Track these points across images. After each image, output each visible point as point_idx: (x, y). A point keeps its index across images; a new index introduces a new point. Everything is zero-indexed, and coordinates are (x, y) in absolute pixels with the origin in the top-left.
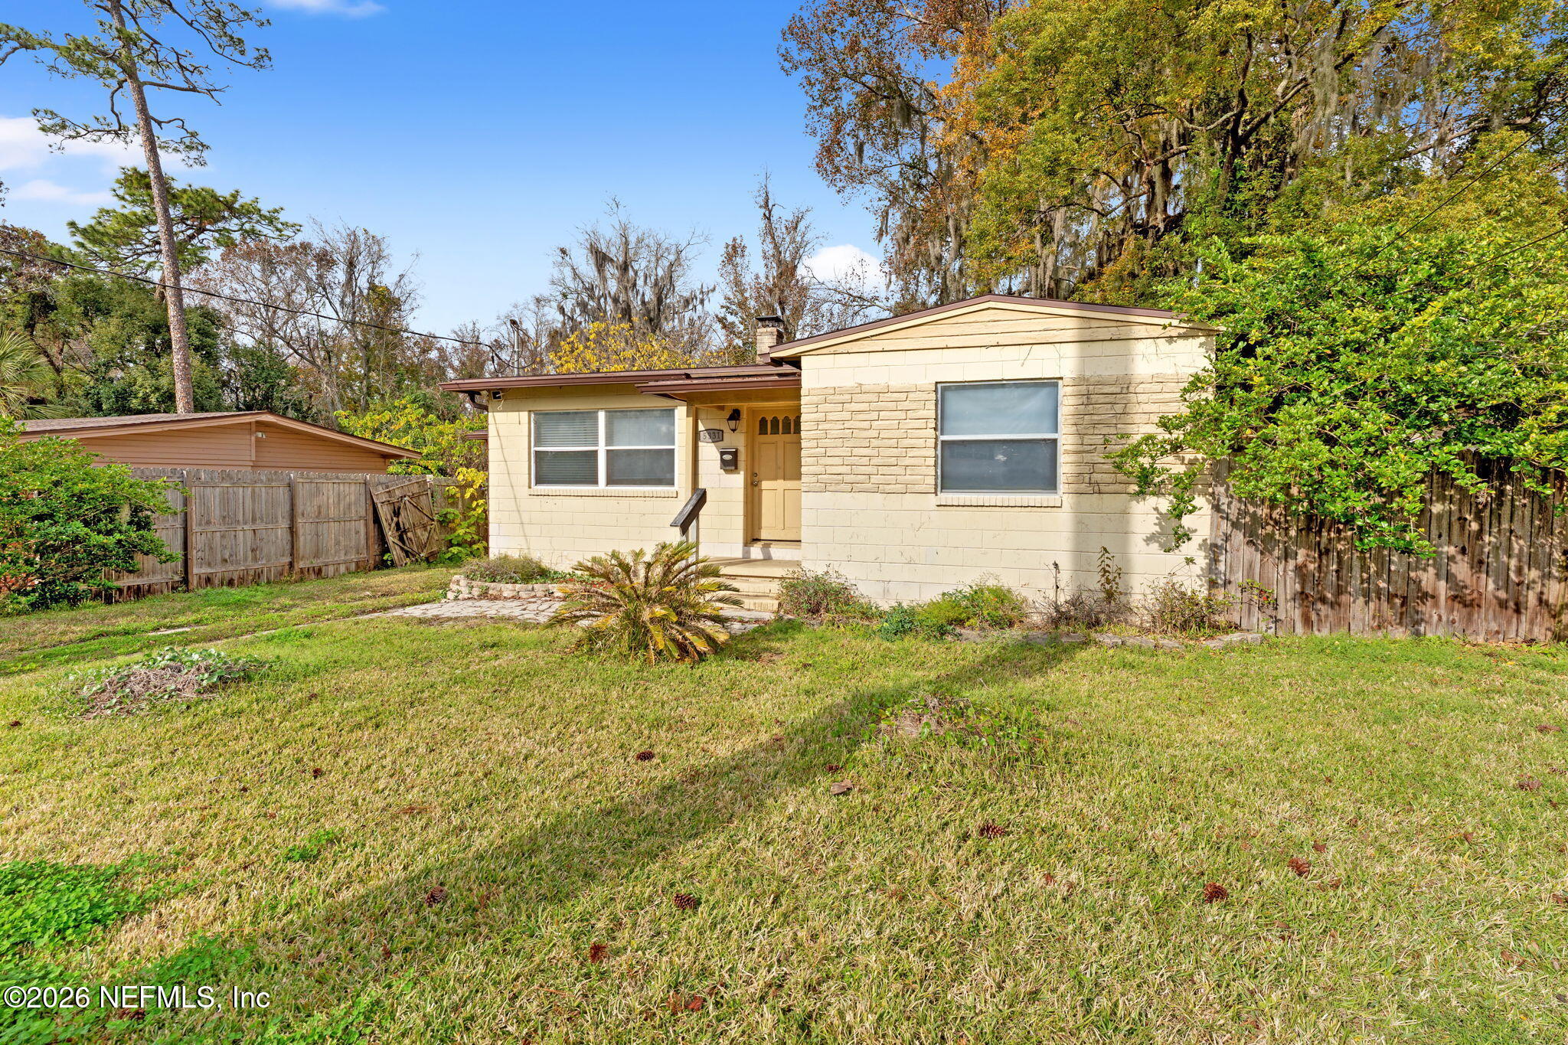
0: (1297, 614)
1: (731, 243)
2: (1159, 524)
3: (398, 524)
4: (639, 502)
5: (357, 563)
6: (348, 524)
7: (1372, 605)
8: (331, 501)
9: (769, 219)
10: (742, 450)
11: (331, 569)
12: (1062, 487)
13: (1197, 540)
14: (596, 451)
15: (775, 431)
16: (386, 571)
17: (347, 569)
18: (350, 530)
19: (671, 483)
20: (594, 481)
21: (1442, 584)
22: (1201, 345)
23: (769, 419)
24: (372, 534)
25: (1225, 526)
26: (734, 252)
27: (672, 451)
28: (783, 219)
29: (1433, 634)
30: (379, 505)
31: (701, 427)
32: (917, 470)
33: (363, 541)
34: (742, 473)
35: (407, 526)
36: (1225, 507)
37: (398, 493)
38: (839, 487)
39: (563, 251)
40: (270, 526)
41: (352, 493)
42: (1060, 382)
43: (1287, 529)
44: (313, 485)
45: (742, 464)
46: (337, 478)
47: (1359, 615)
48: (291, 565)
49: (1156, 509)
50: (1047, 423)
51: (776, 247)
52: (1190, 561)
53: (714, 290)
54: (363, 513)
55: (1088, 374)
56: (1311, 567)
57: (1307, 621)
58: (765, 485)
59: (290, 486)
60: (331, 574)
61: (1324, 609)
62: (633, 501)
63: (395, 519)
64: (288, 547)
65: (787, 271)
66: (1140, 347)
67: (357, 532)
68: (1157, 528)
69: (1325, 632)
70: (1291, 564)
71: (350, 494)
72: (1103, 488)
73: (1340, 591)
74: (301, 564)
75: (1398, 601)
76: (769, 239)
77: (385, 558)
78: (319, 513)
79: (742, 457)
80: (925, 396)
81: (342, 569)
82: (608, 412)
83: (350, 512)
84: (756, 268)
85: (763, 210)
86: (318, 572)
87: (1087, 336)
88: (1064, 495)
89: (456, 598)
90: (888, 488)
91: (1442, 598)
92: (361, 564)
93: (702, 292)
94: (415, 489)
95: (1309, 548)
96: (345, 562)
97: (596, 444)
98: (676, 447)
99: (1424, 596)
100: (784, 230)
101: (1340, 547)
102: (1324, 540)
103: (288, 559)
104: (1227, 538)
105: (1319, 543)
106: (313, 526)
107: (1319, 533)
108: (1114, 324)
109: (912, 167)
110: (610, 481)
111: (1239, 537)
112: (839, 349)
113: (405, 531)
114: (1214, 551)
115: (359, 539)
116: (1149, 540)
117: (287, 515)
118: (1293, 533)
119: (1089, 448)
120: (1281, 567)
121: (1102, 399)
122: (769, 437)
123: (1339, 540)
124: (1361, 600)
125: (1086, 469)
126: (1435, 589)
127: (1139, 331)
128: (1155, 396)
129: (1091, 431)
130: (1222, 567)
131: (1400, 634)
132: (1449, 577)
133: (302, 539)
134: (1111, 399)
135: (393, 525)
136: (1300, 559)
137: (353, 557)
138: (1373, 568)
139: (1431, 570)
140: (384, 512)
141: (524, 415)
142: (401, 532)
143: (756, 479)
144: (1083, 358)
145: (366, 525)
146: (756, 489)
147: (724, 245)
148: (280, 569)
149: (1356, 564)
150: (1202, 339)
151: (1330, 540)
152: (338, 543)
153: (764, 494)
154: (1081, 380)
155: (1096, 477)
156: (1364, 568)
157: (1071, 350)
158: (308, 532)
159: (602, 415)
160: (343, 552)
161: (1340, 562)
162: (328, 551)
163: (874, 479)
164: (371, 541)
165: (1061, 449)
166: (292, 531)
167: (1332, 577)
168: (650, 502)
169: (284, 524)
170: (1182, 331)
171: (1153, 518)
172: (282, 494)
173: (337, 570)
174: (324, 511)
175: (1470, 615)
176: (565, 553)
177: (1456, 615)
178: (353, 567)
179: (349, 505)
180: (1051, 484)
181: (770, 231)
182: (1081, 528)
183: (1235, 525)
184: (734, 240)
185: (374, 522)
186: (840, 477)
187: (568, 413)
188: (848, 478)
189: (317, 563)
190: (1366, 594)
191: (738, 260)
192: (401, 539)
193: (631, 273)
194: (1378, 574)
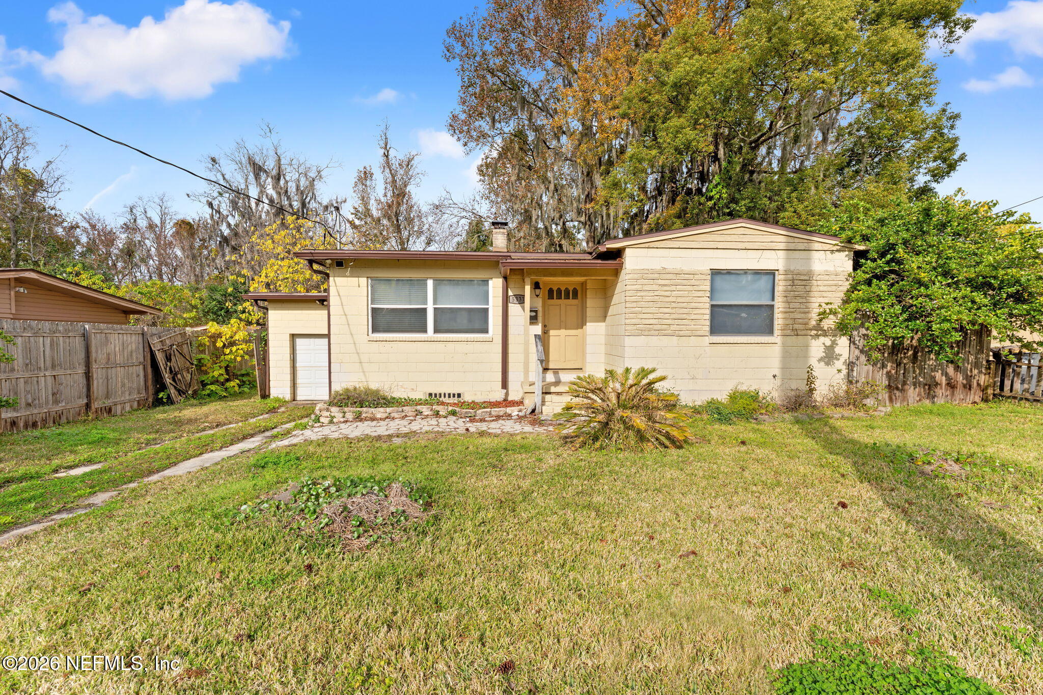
0: (886, 396)
1: (362, 169)
2: (825, 352)
3: (170, 368)
4: (464, 345)
5: (138, 402)
6: (130, 368)
7: (917, 390)
8: (117, 349)
9: (387, 157)
10: (540, 309)
11: (119, 407)
12: (777, 332)
13: (842, 360)
14: (425, 309)
15: (559, 297)
16: (161, 408)
17: (131, 407)
18: (132, 374)
19: (486, 331)
20: (424, 330)
21: (944, 378)
22: (846, 256)
23: (555, 289)
24: (150, 376)
25: (857, 352)
26: (365, 176)
27: (487, 309)
28: (398, 158)
29: (940, 401)
30: (157, 352)
31: (510, 293)
32: (698, 322)
33: (142, 383)
34: (540, 324)
35: (177, 369)
36: (857, 342)
37: (168, 342)
38: (650, 333)
39: (214, 160)
40: (69, 372)
41: (134, 343)
42: (777, 272)
43: (884, 353)
44: (103, 335)
45: (540, 318)
46: (121, 329)
47: (912, 395)
48: (88, 406)
49: (824, 344)
50: (769, 295)
51: (393, 176)
52: (839, 371)
53: (345, 201)
54: (142, 360)
55: (792, 268)
56: (893, 372)
57: (891, 400)
58: (552, 332)
59: (85, 336)
60: (119, 412)
61: (898, 393)
62: (458, 345)
63: (169, 364)
64: (85, 390)
65: (400, 194)
66: (816, 255)
67: (138, 376)
68: (824, 354)
69: (898, 404)
70: (885, 370)
71: (131, 343)
72: (799, 333)
73: (904, 383)
74: (95, 405)
75: (927, 387)
76: (387, 171)
77: (161, 395)
78: (109, 359)
79: (540, 314)
80: (703, 277)
81: (128, 408)
82: (435, 280)
83: (132, 359)
84: (380, 190)
85: (383, 150)
86: (109, 411)
87: (792, 246)
88: (777, 338)
89: (331, 422)
90: (681, 333)
91: (944, 385)
92: (141, 402)
93: (337, 202)
94: (179, 339)
95: (893, 363)
96: (130, 401)
97: (426, 303)
98: (490, 307)
99: (937, 384)
100: (398, 166)
101: (905, 361)
102: (899, 358)
103: (85, 401)
104: (858, 358)
105: (897, 360)
106: (104, 370)
107: (897, 354)
108: (806, 241)
109: (515, 136)
110: (436, 331)
111: (863, 358)
112: (652, 245)
113: (176, 374)
114: (850, 365)
115: (139, 381)
116: (820, 360)
117: (82, 362)
118: (886, 355)
119: (792, 310)
120: (881, 373)
121: (800, 283)
122: (555, 301)
123: (905, 357)
124: (913, 387)
125: (791, 322)
126: (941, 381)
127: (817, 246)
128: (825, 282)
129: (794, 301)
130: (855, 374)
131: (927, 402)
132: (947, 375)
133: (95, 382)
134: (804, 283)
135: (168, 369)
136: (889, 368)
137: (135, 396)
138: (918, 372)
139: (940, 371)
140: (160, 357)
141: (363, 281)
142: (174, 374)
143: (546, 329)
144: (788, 259)
145: (144, 369)
146: (546, 335)
147: (356, 171)
148: (77, 410)
149: (911, 369)
150: (847, 253)
151: (901, 358)
152: (123, 385)
153: (551, 338)
154: (787, 272)
155: (796, 326)
156: (914, 372)
157: (781, 254)
158: (100, 376)
159: (430, 283)
160: (127, 393)
161: (905, 369)
162: (116, 392)
163: (672, 327)
164: (150, 382)
165: (776, 311)
166: (88, 376)
167: (901, 377)
168: (470, 345)
169: (81, 370)
170: (839, 247)
171: (822, 349)
172: (78, 343)
173: (123, 408)
174: (112, 357)
175: (953, 392)
176: (401, 383)
177: (948, 393)
178: (136, 404)
179: (131, 352)
180: (770, 331)
181: (388, 164)
182: (786, 355)
183: (862, 351)
184: (365, 168)
185: (152, 366)
186: (651, 326)
187: (403, 280)
188: (656, 327)
189: (108, 403)
190: (915, 384)
191: (368, 183)
192: (174, 380)
193: (282, 182)
194: (920, 374)
